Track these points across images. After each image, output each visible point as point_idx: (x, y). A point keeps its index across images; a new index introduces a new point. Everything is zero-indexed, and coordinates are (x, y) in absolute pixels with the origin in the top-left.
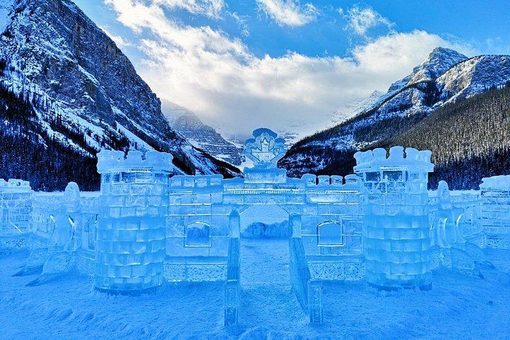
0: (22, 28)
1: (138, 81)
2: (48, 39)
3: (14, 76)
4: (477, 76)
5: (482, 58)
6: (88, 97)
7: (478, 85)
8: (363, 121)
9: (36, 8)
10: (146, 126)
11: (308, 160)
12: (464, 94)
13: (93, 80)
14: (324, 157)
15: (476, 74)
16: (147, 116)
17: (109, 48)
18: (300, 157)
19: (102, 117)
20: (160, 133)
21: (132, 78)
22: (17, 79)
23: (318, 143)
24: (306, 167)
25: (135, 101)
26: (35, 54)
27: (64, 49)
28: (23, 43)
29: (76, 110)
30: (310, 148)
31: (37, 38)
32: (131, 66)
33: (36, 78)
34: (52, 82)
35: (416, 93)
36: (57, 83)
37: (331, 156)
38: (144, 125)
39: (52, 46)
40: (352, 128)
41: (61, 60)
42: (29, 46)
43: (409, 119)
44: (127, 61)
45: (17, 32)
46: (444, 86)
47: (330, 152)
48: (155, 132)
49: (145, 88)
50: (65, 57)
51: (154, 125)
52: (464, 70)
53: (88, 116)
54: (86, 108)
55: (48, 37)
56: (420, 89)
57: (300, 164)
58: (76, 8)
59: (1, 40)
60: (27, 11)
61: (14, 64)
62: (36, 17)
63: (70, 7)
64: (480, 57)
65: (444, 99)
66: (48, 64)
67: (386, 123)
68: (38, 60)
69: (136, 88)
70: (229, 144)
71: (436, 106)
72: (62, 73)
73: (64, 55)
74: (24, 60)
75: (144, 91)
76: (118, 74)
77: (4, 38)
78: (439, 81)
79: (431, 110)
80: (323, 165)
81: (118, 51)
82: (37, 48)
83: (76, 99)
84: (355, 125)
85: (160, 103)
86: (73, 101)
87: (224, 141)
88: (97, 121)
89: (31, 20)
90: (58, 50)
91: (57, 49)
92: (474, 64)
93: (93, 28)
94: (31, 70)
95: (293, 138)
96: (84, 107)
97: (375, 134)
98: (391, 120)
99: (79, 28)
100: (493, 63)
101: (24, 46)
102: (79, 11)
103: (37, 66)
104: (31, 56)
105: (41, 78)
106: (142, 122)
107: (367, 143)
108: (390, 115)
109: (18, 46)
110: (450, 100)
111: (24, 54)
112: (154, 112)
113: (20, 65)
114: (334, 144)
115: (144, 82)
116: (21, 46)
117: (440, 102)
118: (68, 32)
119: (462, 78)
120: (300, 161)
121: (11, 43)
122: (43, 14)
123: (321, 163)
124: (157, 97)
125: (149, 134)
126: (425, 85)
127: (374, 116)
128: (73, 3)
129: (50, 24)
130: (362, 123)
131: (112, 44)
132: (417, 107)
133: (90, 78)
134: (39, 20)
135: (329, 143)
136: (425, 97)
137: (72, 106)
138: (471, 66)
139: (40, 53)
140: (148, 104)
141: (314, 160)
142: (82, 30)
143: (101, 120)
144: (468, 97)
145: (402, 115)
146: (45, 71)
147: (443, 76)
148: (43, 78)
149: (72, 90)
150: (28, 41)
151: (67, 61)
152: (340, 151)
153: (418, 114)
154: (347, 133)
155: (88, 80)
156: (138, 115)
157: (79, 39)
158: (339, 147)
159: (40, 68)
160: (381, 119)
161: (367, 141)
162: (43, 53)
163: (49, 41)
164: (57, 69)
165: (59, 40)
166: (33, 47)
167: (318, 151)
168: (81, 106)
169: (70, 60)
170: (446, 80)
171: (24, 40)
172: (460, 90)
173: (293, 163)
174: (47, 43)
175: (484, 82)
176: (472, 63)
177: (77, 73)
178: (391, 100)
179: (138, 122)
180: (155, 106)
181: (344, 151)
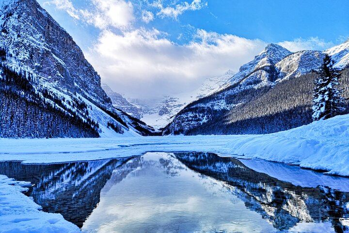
0: (14, 27)
1: (86, 63)
2: (32, 35)
3: (13, 60)
4: (301, 63)
5: (304, 52)
6: (60, 74)
7: (302, 69)
8: (231, 90)
9: (22, 13)
10: (91, 94)
11: (196, 117)
12: (294, 74)
13: (62, 63)
14: (206, 114)
15: (301, 62)
16: (92, 87)
17: (68, 41)
18: (190, 114)
19: (69, 88)
20: (101, 99)
21: (82, 61)
22: (15, 62)
23: (202, 105)
24: (195, 120)
25: (84, 77)
26: (24, 45)
27: (43, 41)
28: (16, 37)
29: (52, 83)
30: (197, 108)
31: (25, 34)
32: (82, 53)
33: (26, 62)
34: (36, 64)
35: (264, 73)
36: (39, 65)
37: (211, 113)
38: (91, 93)
39: (34, 40)
40: (224, 95)
41: (41, 50)
42: (20, 40)
43: (260, 90)
44: (80, 50)
45: (11, 30)
46: (280, 69)
47: (210, 111)
48: (97, 98)
49: (90, 68)
50: (44, 47)
51: (97, 94)
52: (293, 59)
53: (60, 88)
54: (58, 82)
55: (31, 34)
56: (266, 70)
57: (190, 119)
58: (47, 13)
59: (1, 35)
60: (15, 15)
61: (11, 52)
62: (23, 20)
63: (43, 12)
64: (303, 52)
65: (282, 77)
66: (33, 52)
67: (246, 92)
68: (26, 49)
69: (85, 68)
70: (132, 105)
71: (277, 82)
72: (42, 58)
73: (43, 47)
74: (17, 49)
75: (90, 70)
76: (74, 59)
77: (3, 34)
78: (277, 66)
79: (273, 84)
80: (206, 119)
81: (74, 43)
82: (25, 41)
83: (52, 76)
84: (226, 93)
85: (100, 78)
86: (50, 77)
87: (128, 104)
88: (66, 91)
89: (19, 21)
90: (39, 43)
91: (37, 42)
92: (300, 56)
93: (58, 27)
94: (23, 57)
95: (175, 101)
96: (57, 81)
97: (239, 99)
98: (249, 90)
99: (49, 27)
100: (311, 55)
101: (16, 40)
102: (49, 15)
103: (26, 53)
104: (21, 47)
105: (29, 62)
106: (89, 91)
107: (234, 105)
108: (248, 87)
109: (13, 40)
110: (285, 78)
111: (17, 45)
112: (97, 84)
113: (15, 53)
114: (212, 106)
115: (89, 64)
116: (14, 39)
117: (279, 79)
118: (43, 30)
119: (292, 64)
120: (191, 117)
121: (8, 37)
122: (27, 17)
123: (205, 118)
124: (98, 74)
125: (94, 100)
126: (268, 68)
127: (238, 88)
128: (44, 10)
129: (31, 24)
130: (230, 92)
131: (70, 38)
132: (265, 82)
133: (60, 62)
134: (25, 22)
135: (209, 105)
136: (269, 76)
137: (49, 81)
138: (298, 57)
139: (28, 44)
140: (93, 79)
141: (199, 116)
142: (51, 28)
143: (68, 90)
144: (296, 76)
145: (256, 87)
146: (31, 57)
147: (280, 63)
148: (31, 62)
149: (49, 70)
150: (19, 36)
151: (46, 50)
152: (216, 110)
153: (266, 87)
154: (221, 99)
155: (59, 63)
156: (87, 86)
157: (49, 35)
158: (216, 108)
159: (28, 55)
160: (242, 90)
161: (235, 104)
162: (29, 45)
163: (32, 36)
164: (39, 56)
165: (38, 36)
166: (23, 41)
167: (202, 110)
168: (55, 81)
169: (47, 49)
170: (282, 65)
171: (16, 36)
172: (291, 72)
173: (186, 118)
174: (31, 38)
175: (306, 67)
176: (299, 55)
177: (52, 58)
178: (248, 78)
179: (87, 91)
180: (97, 80)
181: (219, 111)
